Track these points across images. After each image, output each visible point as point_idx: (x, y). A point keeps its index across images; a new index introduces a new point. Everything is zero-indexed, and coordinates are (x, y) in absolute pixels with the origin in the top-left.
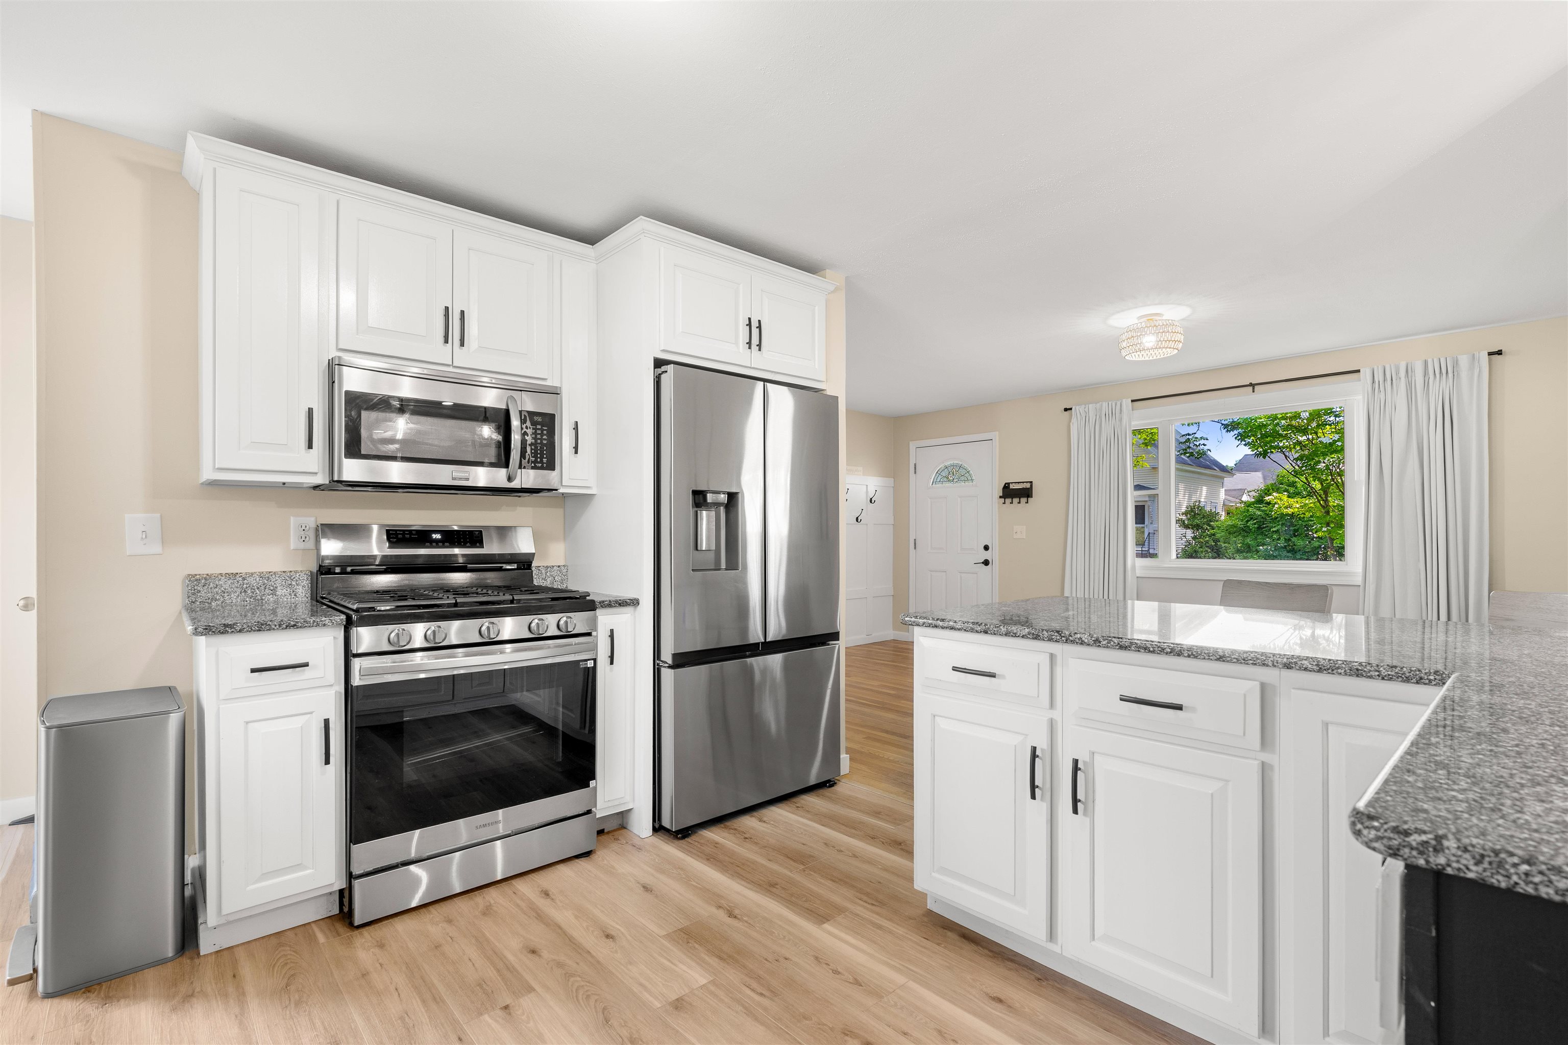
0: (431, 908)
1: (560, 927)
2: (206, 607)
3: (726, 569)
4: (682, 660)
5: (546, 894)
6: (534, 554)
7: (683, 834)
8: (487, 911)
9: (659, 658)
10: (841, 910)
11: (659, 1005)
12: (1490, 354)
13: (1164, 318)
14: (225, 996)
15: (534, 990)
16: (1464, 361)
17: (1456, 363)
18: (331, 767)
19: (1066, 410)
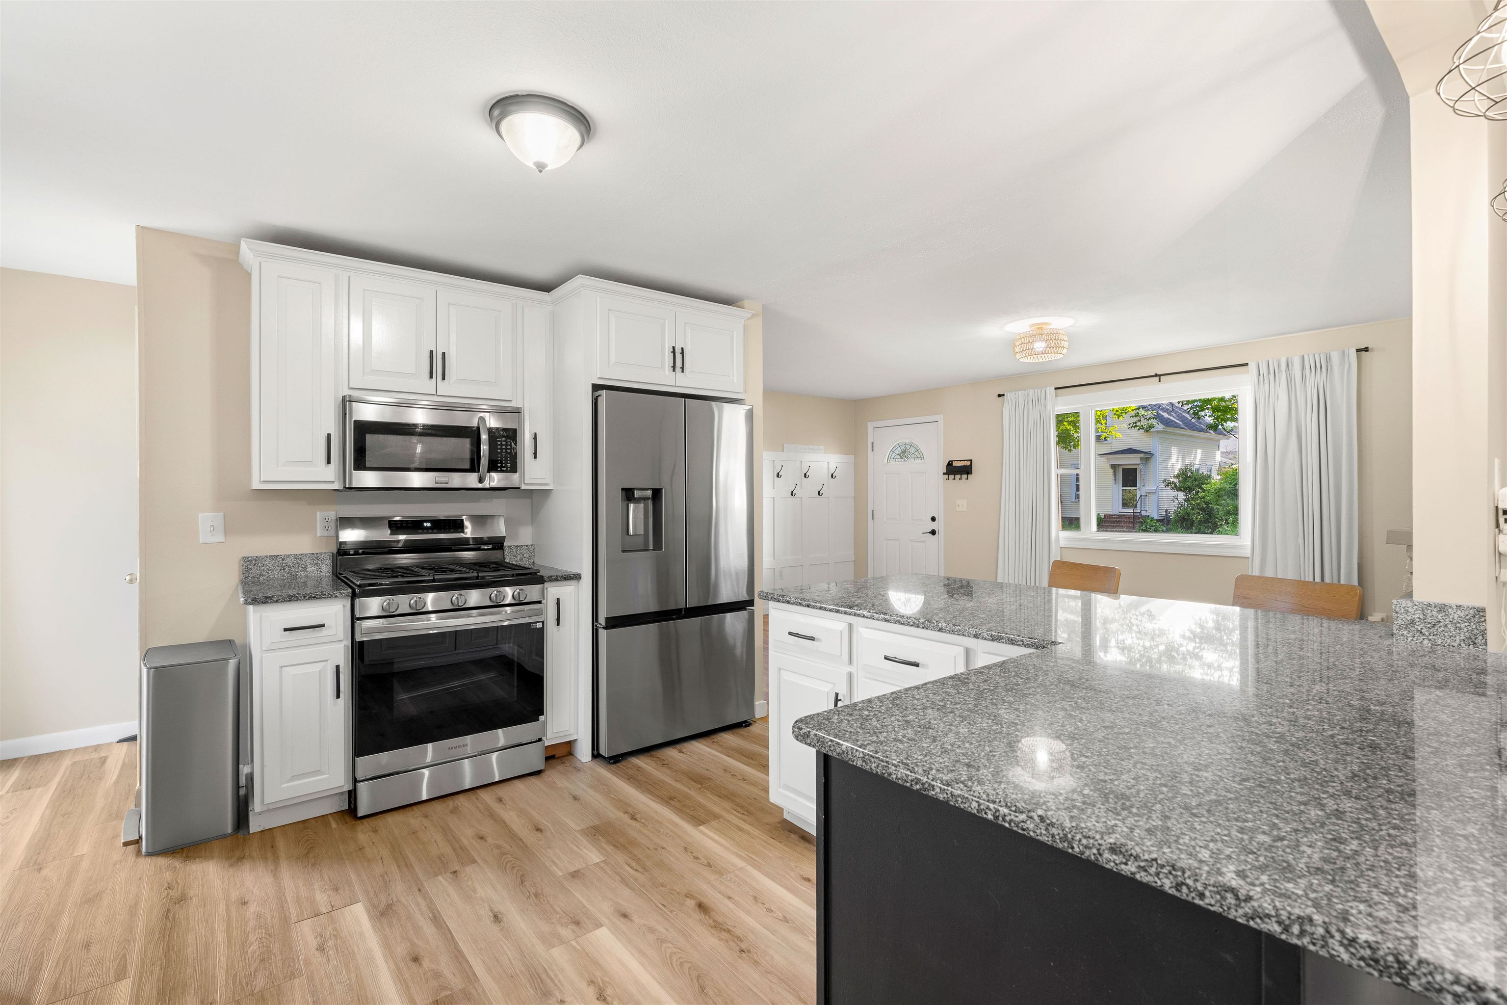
0: (414, 808)
1: (505, 823)
2: (256, 581)
3: (653, 550)
4: (613, 623)
5: (500, 800)
6: (504, 537)
7: (615, 760)
8: (455, 811)
9: (597, 621)
10: (716, 817)
11: (561, 874)
12: (1358, 351)
13: (1052, 327)
14: (265, 859)
15: (476, 862)
16: (1335, 357)
17: (1328, 359)
18: (341, 701)
19: (1000, 396)
